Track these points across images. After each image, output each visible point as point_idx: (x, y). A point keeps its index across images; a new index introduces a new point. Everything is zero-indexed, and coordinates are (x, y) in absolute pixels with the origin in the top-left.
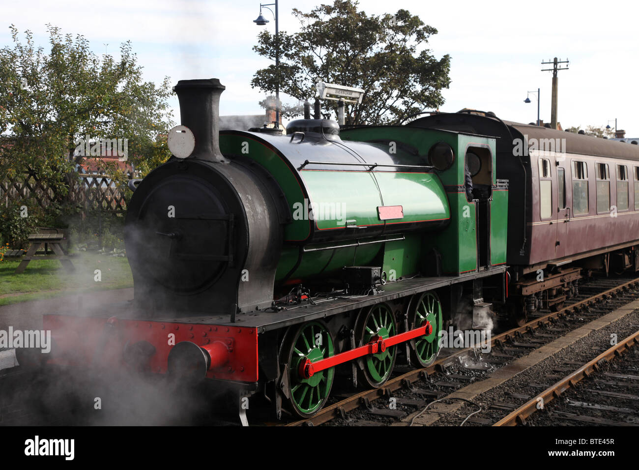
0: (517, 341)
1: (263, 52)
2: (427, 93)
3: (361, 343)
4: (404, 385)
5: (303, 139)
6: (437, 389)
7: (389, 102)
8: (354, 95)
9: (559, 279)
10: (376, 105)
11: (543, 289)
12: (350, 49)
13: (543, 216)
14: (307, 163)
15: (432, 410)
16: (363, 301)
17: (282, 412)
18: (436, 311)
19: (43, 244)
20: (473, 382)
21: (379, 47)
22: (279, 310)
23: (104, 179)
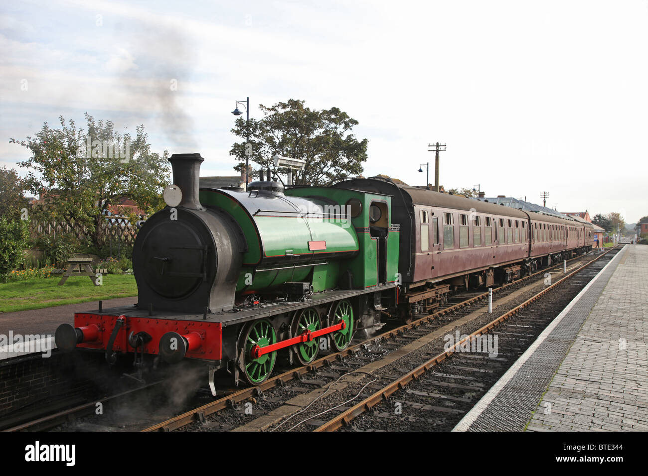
0: (405, 334)
1: (238, 133)
2: (351, 164)
3: (296, 334)
4: (325, 363)
5: (258, 194)
6: (348, 366)
7: (325, 170)
8: (298, 165)
9: (434, 292)
10: (316, 171)
11: (423, 299)
12: (299, 132)
13: (423, 249)
14: (259, 211)
15: (344, 380)
16: (296, 305)
17: (239, 381)
18: (349, 313)
19: (78, 265)
20: (373, 361)
21: (318, 132)
22: (238, 311)
23: (123, 220)
